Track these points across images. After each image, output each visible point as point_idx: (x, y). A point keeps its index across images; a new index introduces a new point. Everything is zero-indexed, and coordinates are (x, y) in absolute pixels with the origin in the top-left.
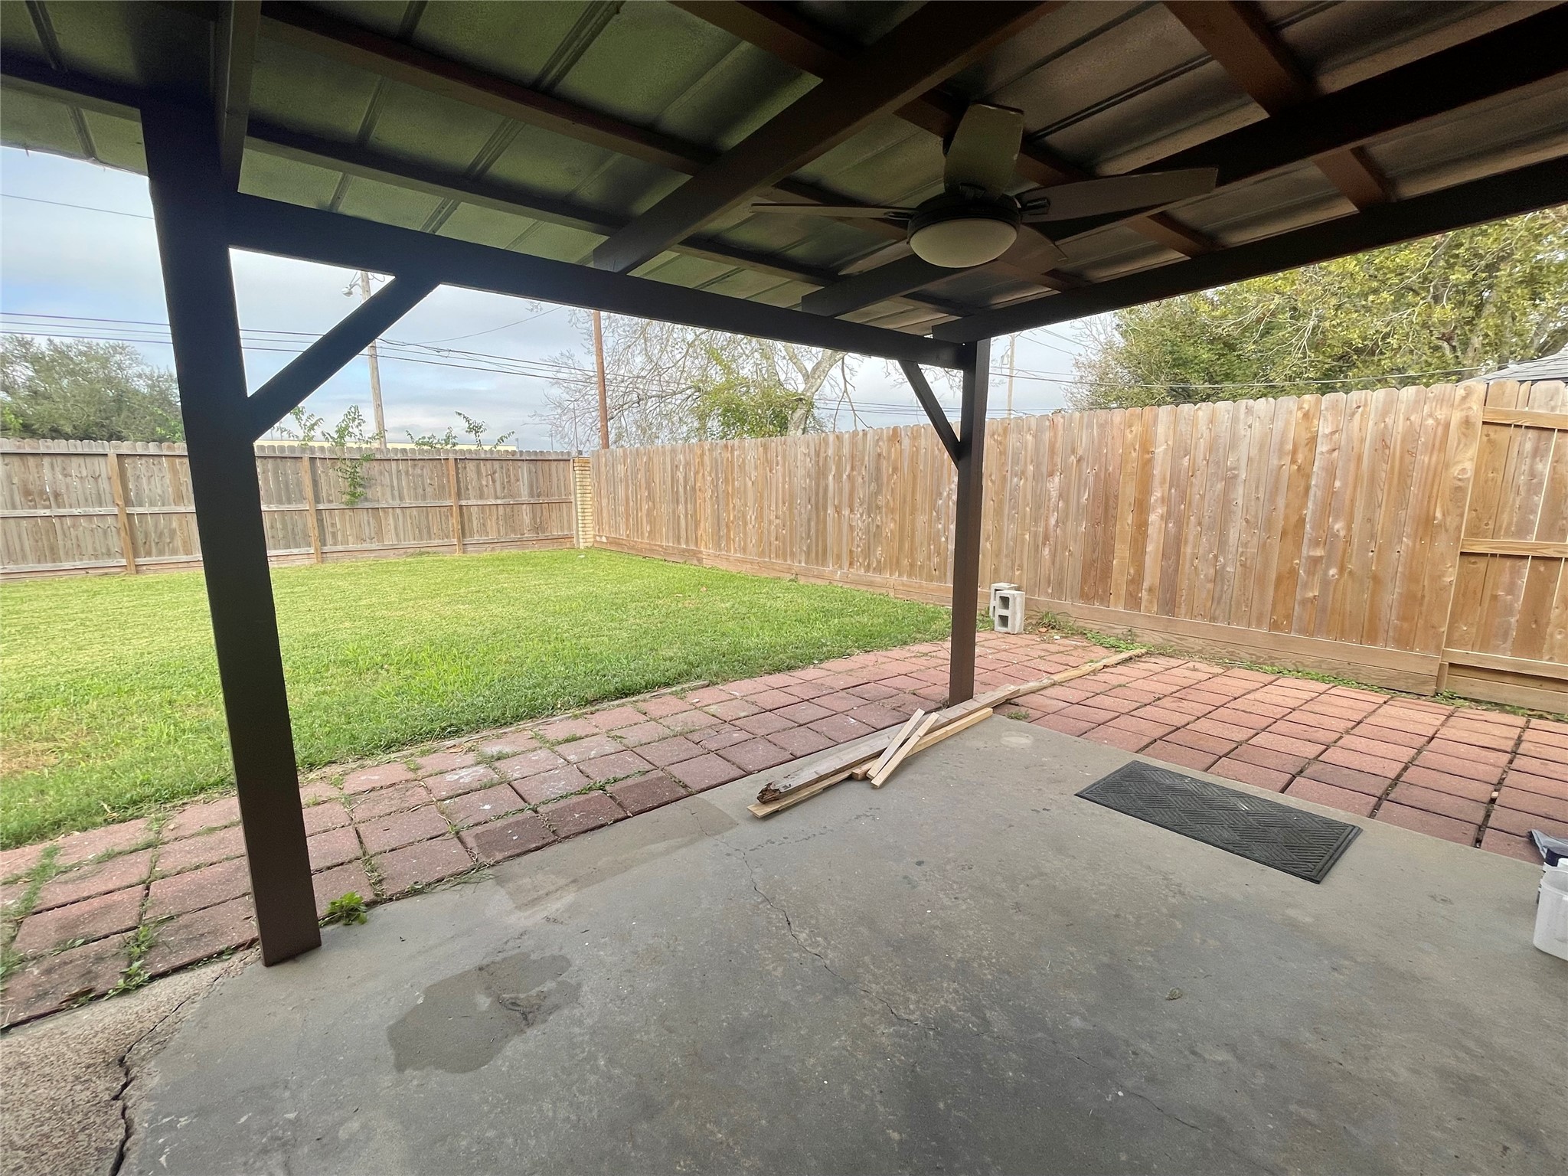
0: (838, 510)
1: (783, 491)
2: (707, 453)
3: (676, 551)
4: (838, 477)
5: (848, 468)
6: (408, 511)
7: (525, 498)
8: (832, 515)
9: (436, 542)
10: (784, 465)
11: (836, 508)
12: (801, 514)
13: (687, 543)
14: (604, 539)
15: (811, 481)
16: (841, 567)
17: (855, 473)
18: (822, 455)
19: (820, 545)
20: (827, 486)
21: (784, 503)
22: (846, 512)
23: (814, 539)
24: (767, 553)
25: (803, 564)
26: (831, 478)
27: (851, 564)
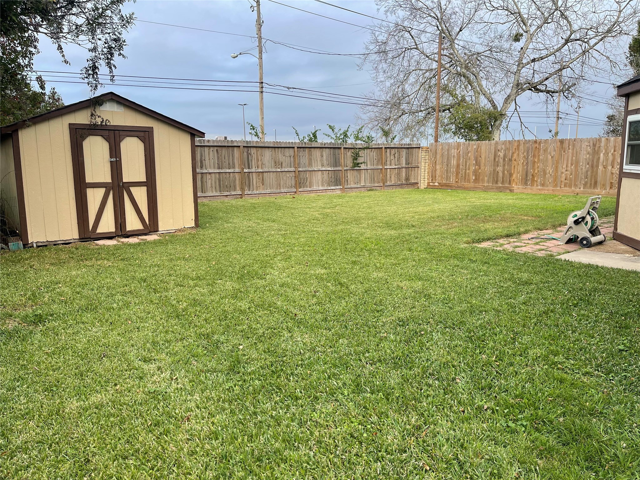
0: (605, 167)
1: (572, 160)
2: (522, 145)
3: (494, 187)
4: (606, 154)
5: (612, 151)
6: (369, 170)
7: (404, 165)
8: (601, 169)
9: (376, 185)
10: (573, 149)
11: (604, 166)
12: (582, 169)
13: (503, 183)
14: (436, 184)
15: (590, 156)
16: (605, 189)
17: (615, 153)
18: (597, 145)
19: (593, 180)
20: (599, 158)
21: (572, 165)
22: (610, 168)
23: (589, 179)
24: (559, 185)
25: (582, 189)
26: (602, 155)
27: (611, 188)
